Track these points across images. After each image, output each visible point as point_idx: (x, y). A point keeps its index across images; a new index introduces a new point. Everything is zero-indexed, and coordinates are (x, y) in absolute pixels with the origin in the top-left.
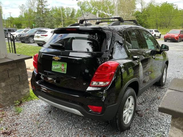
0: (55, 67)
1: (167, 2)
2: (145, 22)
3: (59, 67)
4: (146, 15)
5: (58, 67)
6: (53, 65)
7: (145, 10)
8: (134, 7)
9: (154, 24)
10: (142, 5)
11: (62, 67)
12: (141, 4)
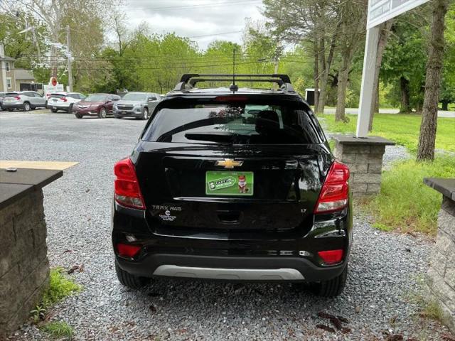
0: (217, 186)
1: (174, 33)
2: (132, 77)
3: (229, 184)
4: (133, 59)
5: (226, 184)
6: (207, 181)
7: (129, 46)
8: (99, 38)
9: (153, 81)
10: (119, 35)
11: (240, 183)
12: (117, 31)
